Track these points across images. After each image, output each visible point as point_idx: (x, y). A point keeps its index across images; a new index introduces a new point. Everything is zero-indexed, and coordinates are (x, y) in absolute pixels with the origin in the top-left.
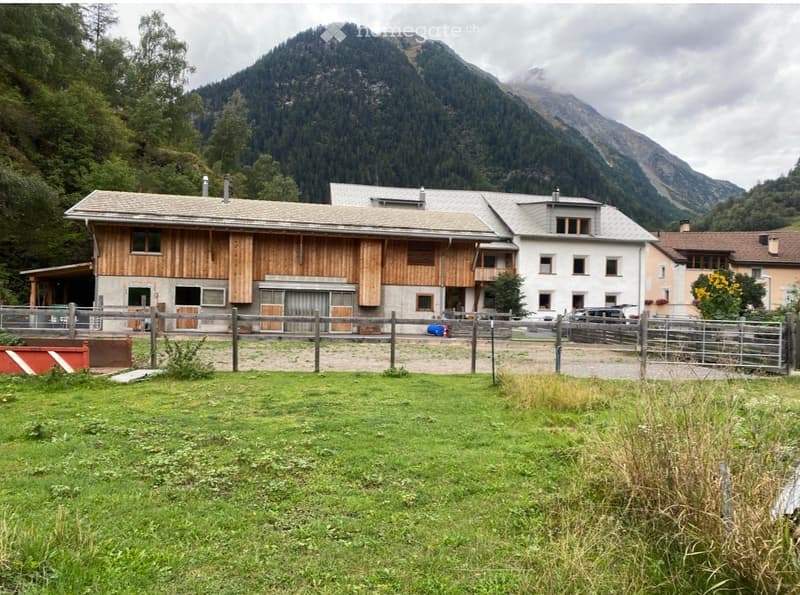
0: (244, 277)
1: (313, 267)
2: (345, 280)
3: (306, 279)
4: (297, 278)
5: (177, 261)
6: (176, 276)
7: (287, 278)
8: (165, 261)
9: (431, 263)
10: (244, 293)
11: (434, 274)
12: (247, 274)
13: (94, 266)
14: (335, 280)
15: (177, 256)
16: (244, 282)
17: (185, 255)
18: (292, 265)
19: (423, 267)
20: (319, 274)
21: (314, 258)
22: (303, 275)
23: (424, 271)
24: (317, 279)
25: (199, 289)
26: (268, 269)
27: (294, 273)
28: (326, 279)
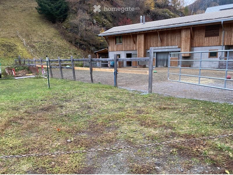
0: (141, 49)
1: (165, 43)
2: (177, 47)
3: (163, 47)
4: (160, 48)
5: (126, 45)
6: (126, 50)
7: (157, 48)
8: (123, 46)
9: (217, 35)
10: (141, 54)
11: (218, 40)
12: (142, 48)
13: (108, 49)
14: (174, 47)
15: (126, 44)
16: (141, 50)
17: (128, 43)
18: (158, 43)
19: (213, 37)
20: (168, 45)
21: (166, 39)
22: (162, 46)
23: (214, 40)
24: (167, 47)
25: (131, 54)
26: (150, 45)
27: (159, 46)
28: (170, 47)
